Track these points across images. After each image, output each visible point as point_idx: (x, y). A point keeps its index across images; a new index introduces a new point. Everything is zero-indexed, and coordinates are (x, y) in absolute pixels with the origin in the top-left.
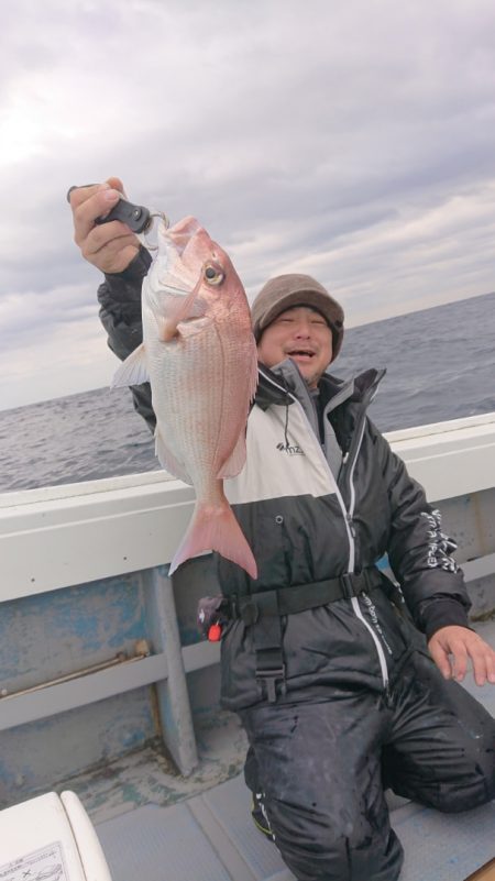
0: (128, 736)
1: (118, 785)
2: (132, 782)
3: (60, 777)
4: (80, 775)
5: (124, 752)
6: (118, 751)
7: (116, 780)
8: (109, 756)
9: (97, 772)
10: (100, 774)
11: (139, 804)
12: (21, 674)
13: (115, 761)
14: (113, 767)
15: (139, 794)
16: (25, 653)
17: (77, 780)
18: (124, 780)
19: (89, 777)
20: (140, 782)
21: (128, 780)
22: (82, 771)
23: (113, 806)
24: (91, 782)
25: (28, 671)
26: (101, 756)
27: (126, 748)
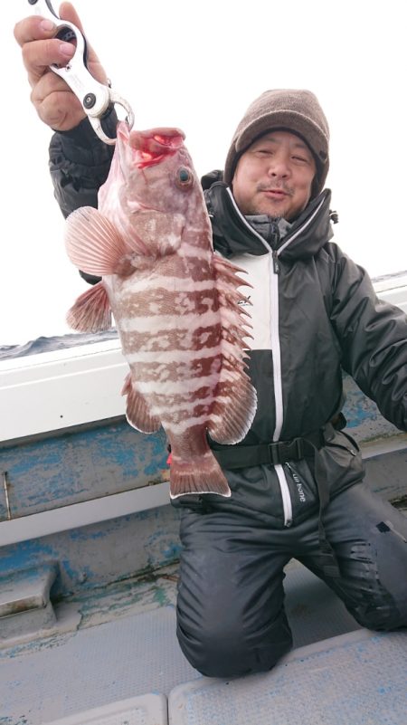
0: (167, 549)
1: (154, 588)
2: (164, 587)
3: (115, 578)
4: (130, 578)
5: (166, 562)
6: (160, 561)
7: (154, 584)
8: (153, 564)
9: (143, 577)
10: (145, 578)
11: (162, 605)
12: (78, 493)
13: (158, 569)
14: (155, 573)
15: (165, 597)
16: (79, 476)
17: (126, 582)
18: (159, 585)
19: (135, 580)
20: (170, 587)
21: (162, 585)
22: (132, 575)
23: (143, 605)
24: (135, 584)
25: (82, 491)
26: (147, 564)
27: (166, 559)
